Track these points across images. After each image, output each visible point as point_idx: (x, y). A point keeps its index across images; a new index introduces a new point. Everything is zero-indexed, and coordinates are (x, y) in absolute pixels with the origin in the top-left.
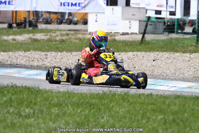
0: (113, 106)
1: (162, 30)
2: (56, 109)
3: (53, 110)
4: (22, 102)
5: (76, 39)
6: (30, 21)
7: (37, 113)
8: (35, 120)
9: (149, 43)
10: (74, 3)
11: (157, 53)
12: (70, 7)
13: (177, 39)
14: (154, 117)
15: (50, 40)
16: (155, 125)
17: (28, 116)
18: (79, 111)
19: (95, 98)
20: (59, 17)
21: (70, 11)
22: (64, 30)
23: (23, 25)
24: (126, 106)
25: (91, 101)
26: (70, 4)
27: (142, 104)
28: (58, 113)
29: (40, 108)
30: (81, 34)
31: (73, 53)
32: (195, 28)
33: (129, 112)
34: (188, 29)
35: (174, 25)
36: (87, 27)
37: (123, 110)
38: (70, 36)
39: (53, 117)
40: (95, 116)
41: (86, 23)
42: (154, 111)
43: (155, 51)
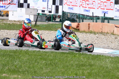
0: (21, 56)
1: (45, 20)
5: (3, 23)
9: (38, 26)
10: (2, 6)
11: (43, 31)
13: (52, 24)
14: (41, 62)
16: (42, 65)
18: (4, 59)
19: (12, 52)
24: (27, 56)
30: (5, 21)
31: (1, 30)
32: (61, 19)
33: (28, 59)
34: (58, 20)
35: (51, 18)
36: (8, 18)
37: (26, 58)
40: (12, 61)
41: (8, 16)
42: (41, 59)
43: (41, 30)
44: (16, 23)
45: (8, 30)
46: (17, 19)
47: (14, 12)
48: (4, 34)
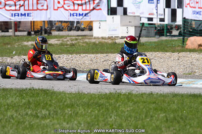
0: (119, 106)
1: (154, 34)
2: (69, 110)
3: (66, 111)
4: (39, 104)
5: (83, 43)
6: (45, 29)
7: (52, 114)
8: (51, 121)
9: (143, 45)
10: (81, 14)
11: (151, 53)
12: (78, 17)
13: (166, 40)
14: (156, 116)
15: (62, 45)
16: (158, 122)
17: (44, 117)
18: (89, 111)
19: (103, 98)
20: (69, 25)
21: (78, 20)
22: (74, 36)
23: (40, 33)
24: (131, 105)
25: (100, 101)
26: (78, 15)
27: (145, 102)
28: (71, 114)
29: (55, 110)
30: (88, 39)
31: (81, 55)
32: (180, 32)
33: (133, 111)
34: (175, 32)
35: (164, 30)
36: (92, 33)
37: (129, 109)
38: (79, 40)
39: (66, 117)
40: (104, 116)
41: (91, 29)
44: (106, 41)
45: (93, 53)
46: (106, 35)
47: (101, 22)
48: (86, 62)
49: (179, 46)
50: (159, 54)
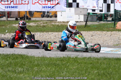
0: (69, 65)
1: (96, 20)
2: (36, 68)
3: (34, 69)
5: (51, 25)
6: (27, 16)
7: (25, 70)
8: (24, 75)
9: (89, 26)
10: (50, 7)
11: (94, 32)
12: (48, 9)
13: (104, 24)
14: (92, 72)
15: (37, 26)
16: (93, 76)
17: (20, 73)
18: (49, 69)
20: (42, 14)
21: (47, 11)
22: (45, 21)
23: (23, 19)
24: (76, 65)
26: (48, 7)
27: (85, 63)
28: (37, 71)
29: (27, 68)
31: (49, 33)
32: (113, 18)
33: (77, 69)
35: (102, 17)
36: (57, 19)
37: (75, 68)
38: (48, 23)
39: (34, 73)
40: (58, 72)
41: (56, 17)
42: (92, 68)
43: (92, 31)
44: (65, 24)
46: (66, 20)
47: (62, 12)
48: (52, 37)
49: (112, 27)
50: (99, 32)
